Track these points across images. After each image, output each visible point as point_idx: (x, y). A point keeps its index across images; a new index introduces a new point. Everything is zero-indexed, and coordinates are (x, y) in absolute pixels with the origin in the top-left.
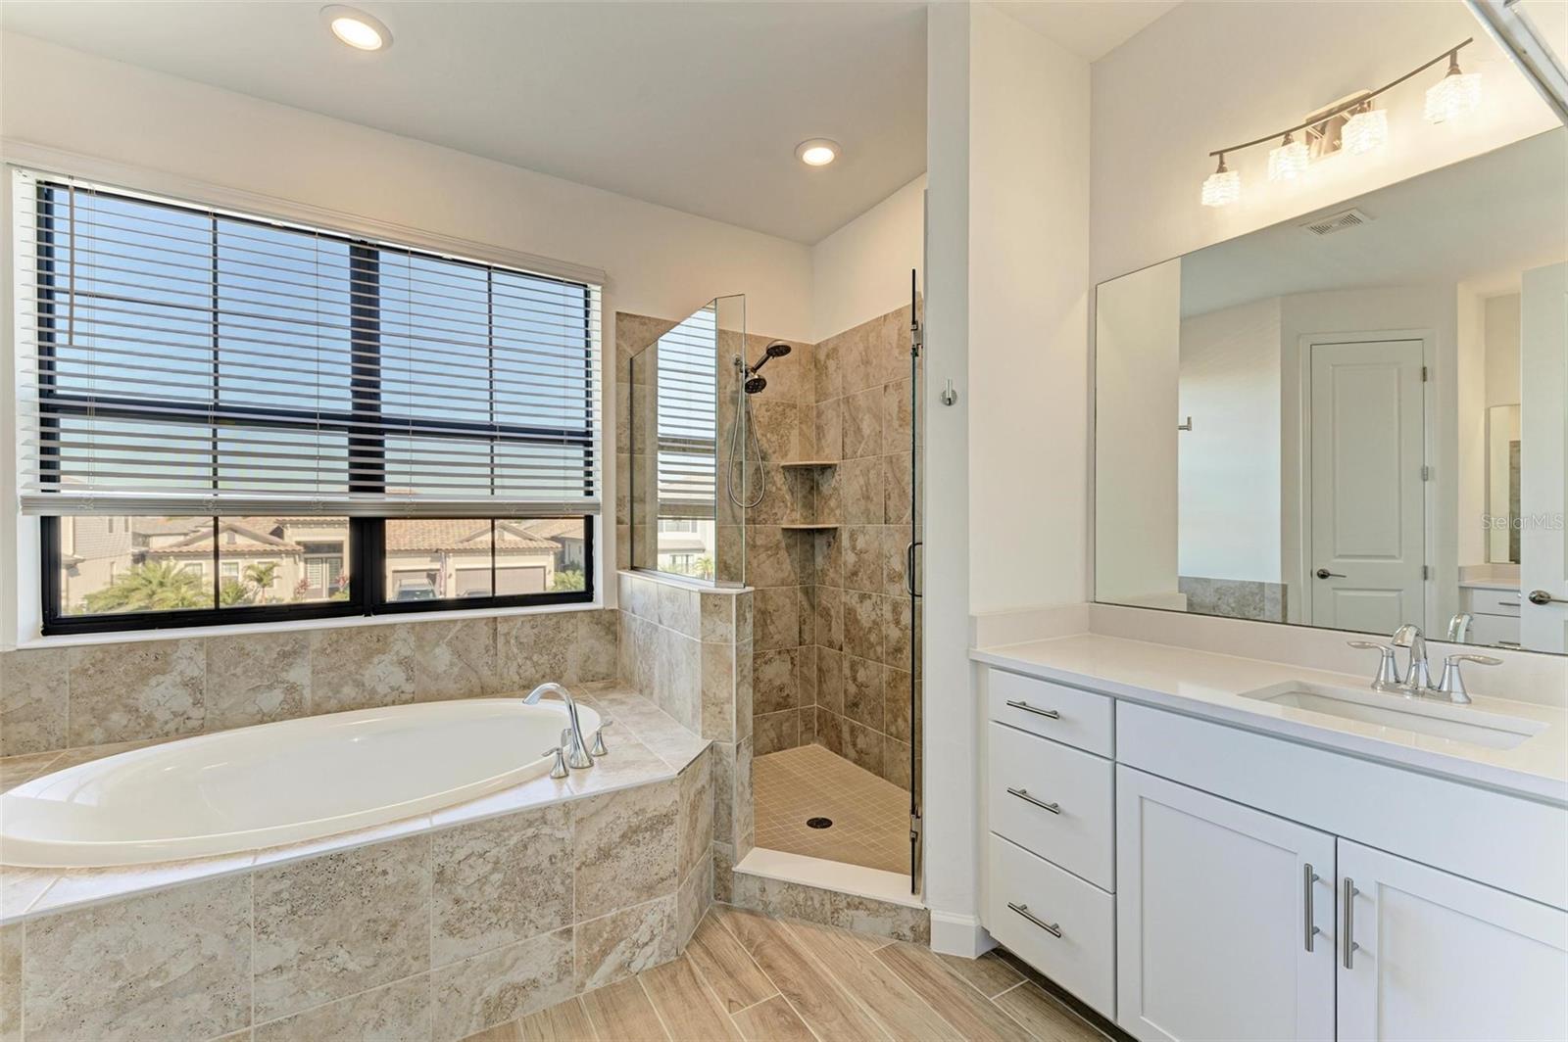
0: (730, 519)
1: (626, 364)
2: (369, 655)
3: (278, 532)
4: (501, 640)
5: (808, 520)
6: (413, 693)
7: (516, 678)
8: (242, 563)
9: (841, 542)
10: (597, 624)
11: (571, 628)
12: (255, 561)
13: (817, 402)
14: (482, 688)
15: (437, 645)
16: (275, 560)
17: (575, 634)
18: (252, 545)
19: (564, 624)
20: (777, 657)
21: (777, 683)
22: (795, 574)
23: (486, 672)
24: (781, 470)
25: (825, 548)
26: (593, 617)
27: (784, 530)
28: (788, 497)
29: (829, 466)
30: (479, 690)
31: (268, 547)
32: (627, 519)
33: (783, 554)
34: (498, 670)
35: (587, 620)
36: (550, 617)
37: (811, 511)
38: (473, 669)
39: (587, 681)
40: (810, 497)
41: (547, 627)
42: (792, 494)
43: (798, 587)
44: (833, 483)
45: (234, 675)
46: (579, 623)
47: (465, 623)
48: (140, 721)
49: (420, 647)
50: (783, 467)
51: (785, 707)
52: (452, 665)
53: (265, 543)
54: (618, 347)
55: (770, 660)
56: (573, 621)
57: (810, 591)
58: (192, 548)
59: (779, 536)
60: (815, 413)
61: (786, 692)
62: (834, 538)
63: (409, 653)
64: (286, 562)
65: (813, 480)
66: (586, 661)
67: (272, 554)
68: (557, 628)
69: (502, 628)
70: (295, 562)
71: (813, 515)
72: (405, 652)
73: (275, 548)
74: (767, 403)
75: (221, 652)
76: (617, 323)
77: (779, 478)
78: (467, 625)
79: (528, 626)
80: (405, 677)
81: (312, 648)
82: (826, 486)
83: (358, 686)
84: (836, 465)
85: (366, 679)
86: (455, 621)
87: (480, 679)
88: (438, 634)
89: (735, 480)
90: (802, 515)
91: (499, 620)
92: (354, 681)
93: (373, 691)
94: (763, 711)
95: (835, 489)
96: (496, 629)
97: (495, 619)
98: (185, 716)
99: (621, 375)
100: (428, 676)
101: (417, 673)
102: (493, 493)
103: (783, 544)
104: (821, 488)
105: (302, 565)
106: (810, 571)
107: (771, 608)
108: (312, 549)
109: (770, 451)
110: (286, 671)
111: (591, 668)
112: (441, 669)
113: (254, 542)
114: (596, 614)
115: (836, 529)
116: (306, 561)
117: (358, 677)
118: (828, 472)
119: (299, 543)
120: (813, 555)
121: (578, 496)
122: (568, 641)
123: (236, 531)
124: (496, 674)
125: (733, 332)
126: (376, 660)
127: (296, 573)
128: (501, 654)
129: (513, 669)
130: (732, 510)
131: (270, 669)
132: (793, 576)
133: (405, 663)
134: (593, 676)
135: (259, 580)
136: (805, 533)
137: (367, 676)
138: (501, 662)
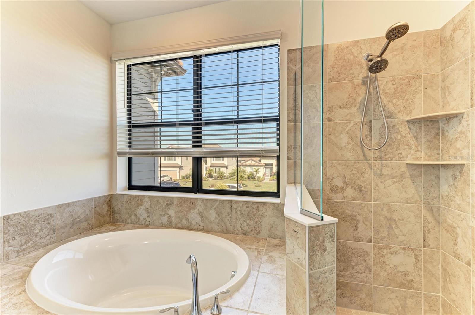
0: (361, 157)
1: (292, 76)
2: (190, 209)
3: (260, 161)
4: (234, 211)
5: (433, 158)
6: (203, 226)
7: (240, 229)
8: (253, 167)
9: (468, 175)
10: (277, 210)
11: (264, 210)
12: (255, 167)
13: (442, 70)
14: (227, 230)
15: (211, 209)
16: (259, 167)
17: (266, 214)
18: (255, 164)
19: (261, 208)
20: (402, 251)
21: (402, 269)
22: (420, 196)
23: (228, 224)
24: (406, 123)
25: (451, 179)
26: (275, 207)
27: (407, 164)
28: (413, 142)
29: (456, 116)
30: (226, 231)
31: (258, 164)
32: (293, 158)
33: (408, 181)
34: (233, 224)
35: (272, 207)
36: (255, 203)
37: (436, 152)
38: (223, 221)
39: (272, 238)
40: (436, 141)
41: (253, 208)
42: (417, 139)
43: (423, 205)
44: (460, 128)
45: (156, 209)
46: (268, 208)
47: (220, 202)
48: (137, 219)
49: (205, 209)
50: (408, 121)
51: (410, 288)
52: (216, 218)
53: (257, 163)
54: (288, 67)
55: (396, 252)
56: (265, 207)
57: (435, 210)
58: (244, 164)
59: (404, 169)
60: (440, 79)
61: (410, 278)
62: (460, 172)
63: (202, 211)
64: (262, 168)
65: (439, 129)
66: (271, 228)
67: (259, 166)
68: (258, 209)
69: (234, 206)
70: (263, 168)
71: (438, 154)
72: (201, 210)
73: (259, 164)
74: (394, 79)
75: (153, 201)
76: (288, 56)
77: (404, 130)
78: (221, 203)
79: (245, 207)
80: (201, 220)
81: (175, 204)
82: (451, 132)
83: (187, 220)
84: (463, 113)
85: (189, 218)
86: (217, 200)
87: (226, 227)
88: (211, 204)
89: (366, 132)
90: (426, 154)
91: (233, 202)
92: (186, 218)
93: (191, 223)
94: (389, 285)
95: (461, 133)
96: (232, 206)
97: (232, 201)
98: (146, 220)
99: (290, 82)
100: (208, 221)
101: (204, 219)
102: (237, 146)
103: (408, 175)
104: (447, 134)
105: (265, 168)
106: (435, 195)
107: (395, 217)
108: (267, 165)
109: (396, 111)
110: (168, 210)
111: (274, 232)
112: (213, 219)
113: (256, 163)
114: (276, 205)
115: (462, 165)
116: (266, 168)
117: (187, 217)
118: (455, 121)
119: (264, 163)
120: (438, 184)
121: (274, 146)
122: (263, 216)
123: (252, 160)
124: (232, 225)
125: (364, 40)
126: (192, 211)
127: (263, 170)
128: (234, 217)
129: (239, 225)
130: (363, 151)
131: (164, 209)
132: (417, 197)
133: (200, 214)
134: (275, 236)
135: (256, 172)
136: (431, 168)
137: (189, 217)
138: (234, 221)
